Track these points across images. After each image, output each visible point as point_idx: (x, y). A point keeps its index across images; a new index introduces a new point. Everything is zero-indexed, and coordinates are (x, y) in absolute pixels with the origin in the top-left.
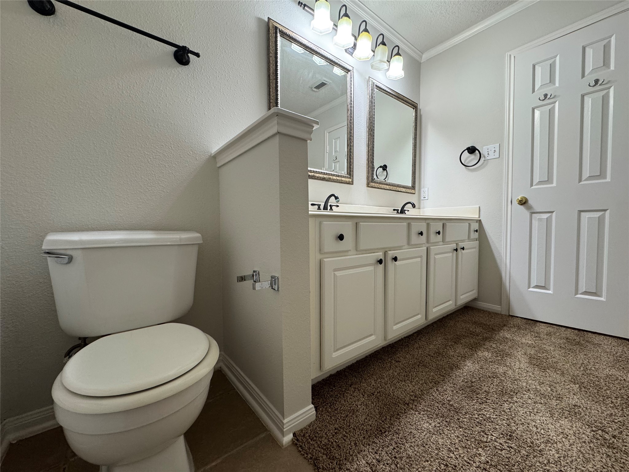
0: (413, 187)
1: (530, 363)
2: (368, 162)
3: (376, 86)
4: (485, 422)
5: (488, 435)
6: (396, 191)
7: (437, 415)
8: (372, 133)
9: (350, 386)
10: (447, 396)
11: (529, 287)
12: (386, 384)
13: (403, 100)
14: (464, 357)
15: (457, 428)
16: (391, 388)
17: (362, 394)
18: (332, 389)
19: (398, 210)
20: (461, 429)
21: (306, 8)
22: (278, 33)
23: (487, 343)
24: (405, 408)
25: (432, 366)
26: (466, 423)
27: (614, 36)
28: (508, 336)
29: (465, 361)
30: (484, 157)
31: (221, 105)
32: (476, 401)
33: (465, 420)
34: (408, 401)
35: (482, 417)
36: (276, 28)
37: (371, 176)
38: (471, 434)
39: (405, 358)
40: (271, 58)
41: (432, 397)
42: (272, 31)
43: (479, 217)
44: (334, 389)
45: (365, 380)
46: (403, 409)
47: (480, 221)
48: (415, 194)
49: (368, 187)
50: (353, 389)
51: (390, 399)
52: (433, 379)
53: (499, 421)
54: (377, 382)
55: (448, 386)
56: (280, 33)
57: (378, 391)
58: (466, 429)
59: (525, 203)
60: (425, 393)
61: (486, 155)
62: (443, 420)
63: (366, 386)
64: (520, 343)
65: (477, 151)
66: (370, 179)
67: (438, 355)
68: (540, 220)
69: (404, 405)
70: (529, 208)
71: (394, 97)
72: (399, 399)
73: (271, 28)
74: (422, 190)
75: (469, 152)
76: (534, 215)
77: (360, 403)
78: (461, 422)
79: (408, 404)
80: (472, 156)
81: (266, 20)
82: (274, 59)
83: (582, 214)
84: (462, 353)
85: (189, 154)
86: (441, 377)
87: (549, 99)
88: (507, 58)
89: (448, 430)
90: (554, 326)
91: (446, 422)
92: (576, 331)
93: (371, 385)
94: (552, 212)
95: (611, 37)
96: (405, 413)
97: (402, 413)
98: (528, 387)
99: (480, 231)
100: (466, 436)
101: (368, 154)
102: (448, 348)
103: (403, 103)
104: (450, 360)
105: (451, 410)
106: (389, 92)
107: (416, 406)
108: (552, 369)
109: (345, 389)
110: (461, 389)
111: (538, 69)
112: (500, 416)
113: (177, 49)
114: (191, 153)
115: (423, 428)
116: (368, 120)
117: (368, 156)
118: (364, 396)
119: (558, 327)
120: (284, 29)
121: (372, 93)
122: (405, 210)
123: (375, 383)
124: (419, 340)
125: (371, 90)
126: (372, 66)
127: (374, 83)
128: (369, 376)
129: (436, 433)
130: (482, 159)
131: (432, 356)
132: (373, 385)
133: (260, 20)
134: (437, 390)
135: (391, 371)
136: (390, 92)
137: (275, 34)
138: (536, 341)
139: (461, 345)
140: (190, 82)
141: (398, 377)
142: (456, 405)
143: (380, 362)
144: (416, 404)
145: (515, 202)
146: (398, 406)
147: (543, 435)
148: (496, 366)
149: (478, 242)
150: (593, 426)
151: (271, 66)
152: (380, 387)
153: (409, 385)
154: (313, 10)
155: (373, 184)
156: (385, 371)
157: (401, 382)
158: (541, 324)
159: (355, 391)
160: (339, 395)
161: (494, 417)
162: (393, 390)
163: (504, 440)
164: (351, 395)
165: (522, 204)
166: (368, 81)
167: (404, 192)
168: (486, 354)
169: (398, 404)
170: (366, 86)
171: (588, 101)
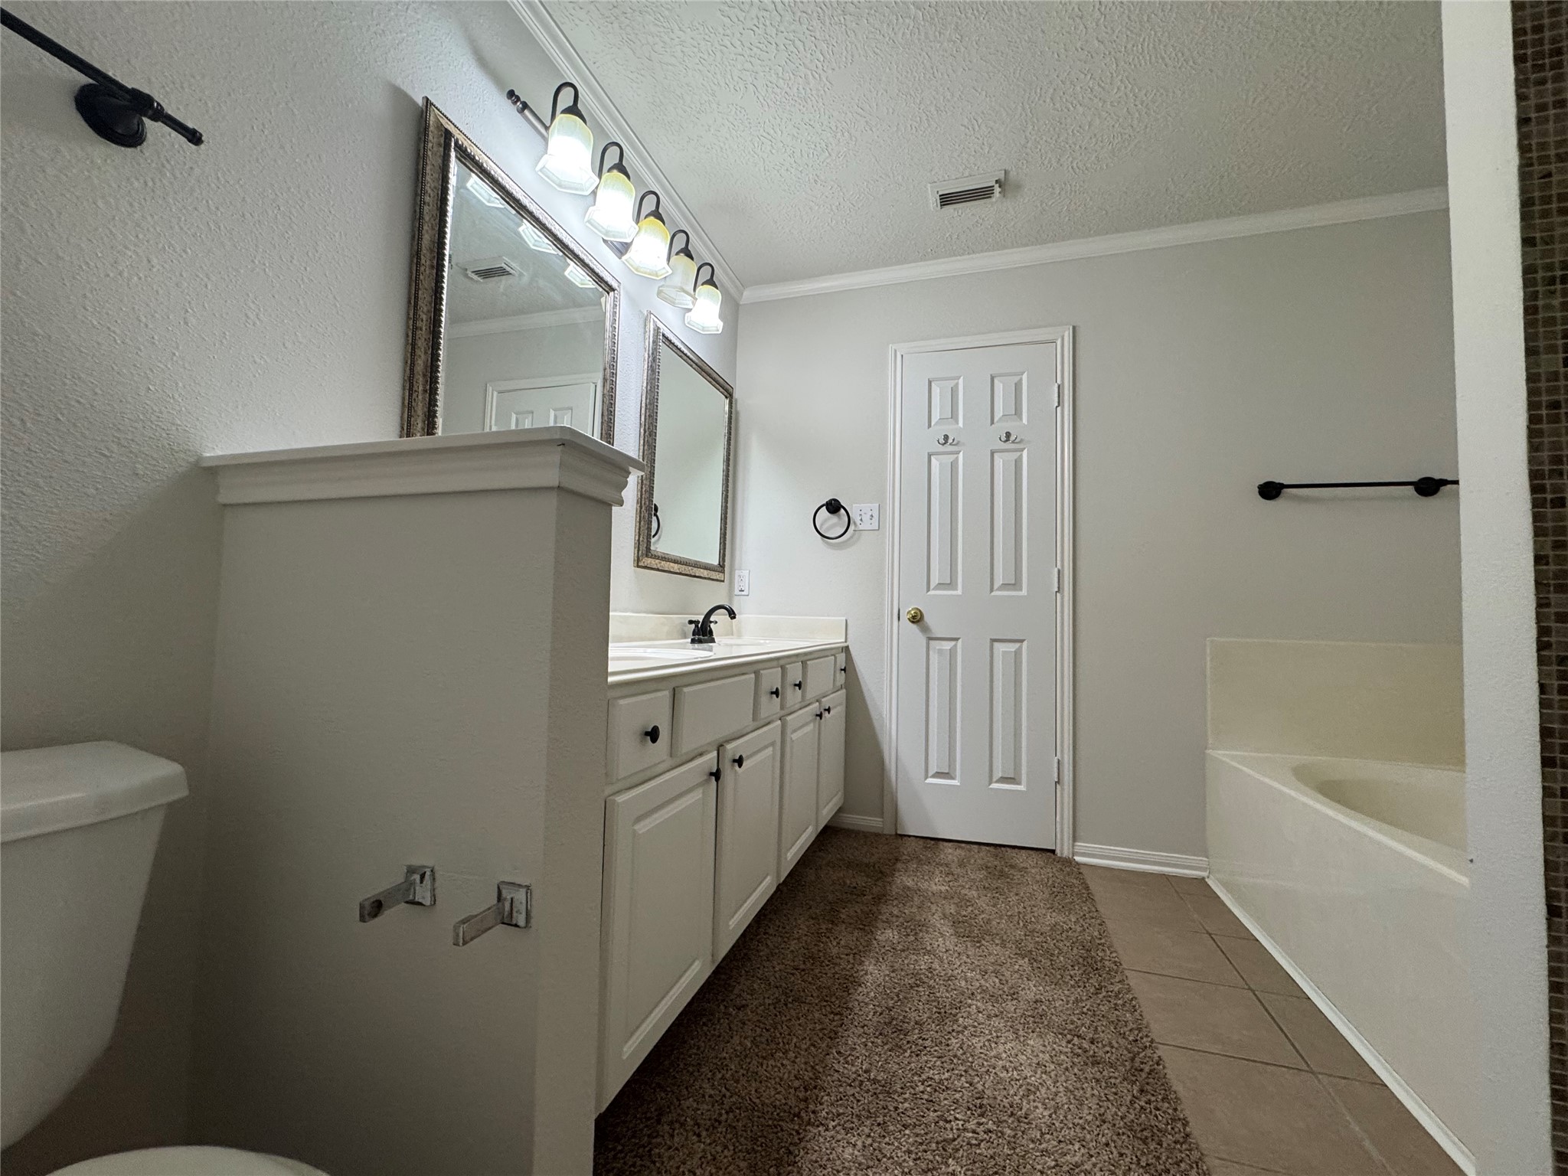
0: (721, 567)
1: (957, 934)
2: (641, 507)
3: (663, 335)
4: (937, 1093)
5: (950, 1121)
6: (691, 576)
7: (859, 1117)
8: (650, 440)
9: (659, 1122)
10: (860, 1061)
11: (926, 778)
12: (737, 1081)
13: (709, 375)
14: (858, 954)
15: (900, 1132)
16: (750, 1085)
17: (695, 1134)
18: (614, 1149)
19: (698, 622)
20: (907, 1132)
21: (526, 112)
22: (453, 150)
23: (884, 909)
24: (797, 1127)
25: (812, 996)
26: (910, 1113)
27: (1026, 374)
28: (910, 883)
29: (861, 963)
30: (855, 523)
31: (252, 305)
32: (909, 1051)
33: (906, 1105)
34: (796, 1106)
35: (930, 1085)
36: (448, 134)
37: (645, 540)
38: (926, 1134)
39: (752, 992)
40: (426, 208)
41: (836, 1075)
42: (433, 138)
43: (846, 642)
44: (620, 1148)
45: (687, 1088)
46: (794, 1133)
47: (847, 648)
48: (723, 581)
49: (638, 566)
50: (667, 1128)
51: (759, 1117)
52: (823, 1029)
53: (956, 1082)
54: (716, 1083)
55: (853, 1038)
56: (455, 150)
57: (728, 1108)
58: (915, 1125)
59: (918, 621)
60: (821, 1070)
61: (858, 522)
62: (873, 1125)
63: (695, 1105)
64: (930, 894)
65: (842, 511)
66: (643, 547)
67: (813, 964)
68: (940, 652)
69: (792, 1121)
70: (925, 629)
71: (694, 366)
72: (778, 1111)
73: (431, 128)
74: (737, 573)
75: (828, 509)
76: (931, 642)
77: (696, 1161)
78: (902, 1113)
79: (798, 1115)
80: (834, 519)
81: (420, 102)
82: (436, 212)
83: (996, 644)
84: (852, 944)
85: (106, 453)
86: (836, 1018)
87: (951, 444)
88: (891, 354)
89: (889, 1144)
90: (963, 845)
91: (879, 1124)
92: (992, 849)
93: (704, 1096)
94: (957, 639)
95: (1022, 373)
96: (801, 1140)
97: (795, 1145)
98: (970, 987)
99: (848, 669)
100: (921, 1144)
101: (642, 488)
102: (824, 939)
103: (710, 382)
104: (837, 968)
105: (878, 1091)
106: (686, 355)
107: (814, 1112)
108: (987, 937)
109: (649, 1136)
110: (877, 1033)
111: (936, 390)
112: (953, 1069)
113: (91, 81)
114: (115, 448)
115: (847, 1164)
116: (643, 409)
117: (641, 492)
118: (699, 1135)
119: (968, 846)
120: (466, 143)
121: (655, 350)
122: (711, 622)
123: (713, 1087)
124: (765, 934)
125: (654, 342)
126: (659, 293)
127: (659, 328)
128: (692, 1074)
129: (871, 1163)
130: (852, 528)
131: (803, 970)
132: (710, 1096)
133: (399, 96)
134: (839, 1053)
135: (736, 1040)
136: (686, 351)
137: (442, 149)
138: (951, 883)
139: (844, 926)
140: (136, 204)
141: (756, 1050)
142: (881, 1076)
143: (704, 1024)
144: (812, 1107)
145: (905, 617)
146: (782, 1130)
147: (1018, 1080)
148: (914, 957)
149: (844, 691)
150: (1066, 1032)
151: (425, 227)
152: (728, 1094)
153: (784, 1062)
154: (547, 128)
155: (648, 561)
156: (722, 1045)
157: (765, 1061)
158: (946, 844)
159: (674, 1130)
160: (639, 1163)
161: (947, 1075)
162: (756, 1091)
163: (975, 1121)
164: (670, 1148)
165: (913, 622)
166: (646, 320)
167: (705, 578)
168: (889, 933)
169: (780, 1123)
170: (643, 330)
171: (999, 461)
